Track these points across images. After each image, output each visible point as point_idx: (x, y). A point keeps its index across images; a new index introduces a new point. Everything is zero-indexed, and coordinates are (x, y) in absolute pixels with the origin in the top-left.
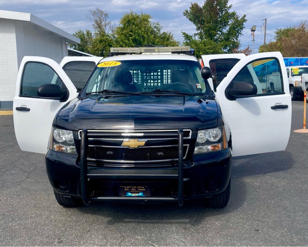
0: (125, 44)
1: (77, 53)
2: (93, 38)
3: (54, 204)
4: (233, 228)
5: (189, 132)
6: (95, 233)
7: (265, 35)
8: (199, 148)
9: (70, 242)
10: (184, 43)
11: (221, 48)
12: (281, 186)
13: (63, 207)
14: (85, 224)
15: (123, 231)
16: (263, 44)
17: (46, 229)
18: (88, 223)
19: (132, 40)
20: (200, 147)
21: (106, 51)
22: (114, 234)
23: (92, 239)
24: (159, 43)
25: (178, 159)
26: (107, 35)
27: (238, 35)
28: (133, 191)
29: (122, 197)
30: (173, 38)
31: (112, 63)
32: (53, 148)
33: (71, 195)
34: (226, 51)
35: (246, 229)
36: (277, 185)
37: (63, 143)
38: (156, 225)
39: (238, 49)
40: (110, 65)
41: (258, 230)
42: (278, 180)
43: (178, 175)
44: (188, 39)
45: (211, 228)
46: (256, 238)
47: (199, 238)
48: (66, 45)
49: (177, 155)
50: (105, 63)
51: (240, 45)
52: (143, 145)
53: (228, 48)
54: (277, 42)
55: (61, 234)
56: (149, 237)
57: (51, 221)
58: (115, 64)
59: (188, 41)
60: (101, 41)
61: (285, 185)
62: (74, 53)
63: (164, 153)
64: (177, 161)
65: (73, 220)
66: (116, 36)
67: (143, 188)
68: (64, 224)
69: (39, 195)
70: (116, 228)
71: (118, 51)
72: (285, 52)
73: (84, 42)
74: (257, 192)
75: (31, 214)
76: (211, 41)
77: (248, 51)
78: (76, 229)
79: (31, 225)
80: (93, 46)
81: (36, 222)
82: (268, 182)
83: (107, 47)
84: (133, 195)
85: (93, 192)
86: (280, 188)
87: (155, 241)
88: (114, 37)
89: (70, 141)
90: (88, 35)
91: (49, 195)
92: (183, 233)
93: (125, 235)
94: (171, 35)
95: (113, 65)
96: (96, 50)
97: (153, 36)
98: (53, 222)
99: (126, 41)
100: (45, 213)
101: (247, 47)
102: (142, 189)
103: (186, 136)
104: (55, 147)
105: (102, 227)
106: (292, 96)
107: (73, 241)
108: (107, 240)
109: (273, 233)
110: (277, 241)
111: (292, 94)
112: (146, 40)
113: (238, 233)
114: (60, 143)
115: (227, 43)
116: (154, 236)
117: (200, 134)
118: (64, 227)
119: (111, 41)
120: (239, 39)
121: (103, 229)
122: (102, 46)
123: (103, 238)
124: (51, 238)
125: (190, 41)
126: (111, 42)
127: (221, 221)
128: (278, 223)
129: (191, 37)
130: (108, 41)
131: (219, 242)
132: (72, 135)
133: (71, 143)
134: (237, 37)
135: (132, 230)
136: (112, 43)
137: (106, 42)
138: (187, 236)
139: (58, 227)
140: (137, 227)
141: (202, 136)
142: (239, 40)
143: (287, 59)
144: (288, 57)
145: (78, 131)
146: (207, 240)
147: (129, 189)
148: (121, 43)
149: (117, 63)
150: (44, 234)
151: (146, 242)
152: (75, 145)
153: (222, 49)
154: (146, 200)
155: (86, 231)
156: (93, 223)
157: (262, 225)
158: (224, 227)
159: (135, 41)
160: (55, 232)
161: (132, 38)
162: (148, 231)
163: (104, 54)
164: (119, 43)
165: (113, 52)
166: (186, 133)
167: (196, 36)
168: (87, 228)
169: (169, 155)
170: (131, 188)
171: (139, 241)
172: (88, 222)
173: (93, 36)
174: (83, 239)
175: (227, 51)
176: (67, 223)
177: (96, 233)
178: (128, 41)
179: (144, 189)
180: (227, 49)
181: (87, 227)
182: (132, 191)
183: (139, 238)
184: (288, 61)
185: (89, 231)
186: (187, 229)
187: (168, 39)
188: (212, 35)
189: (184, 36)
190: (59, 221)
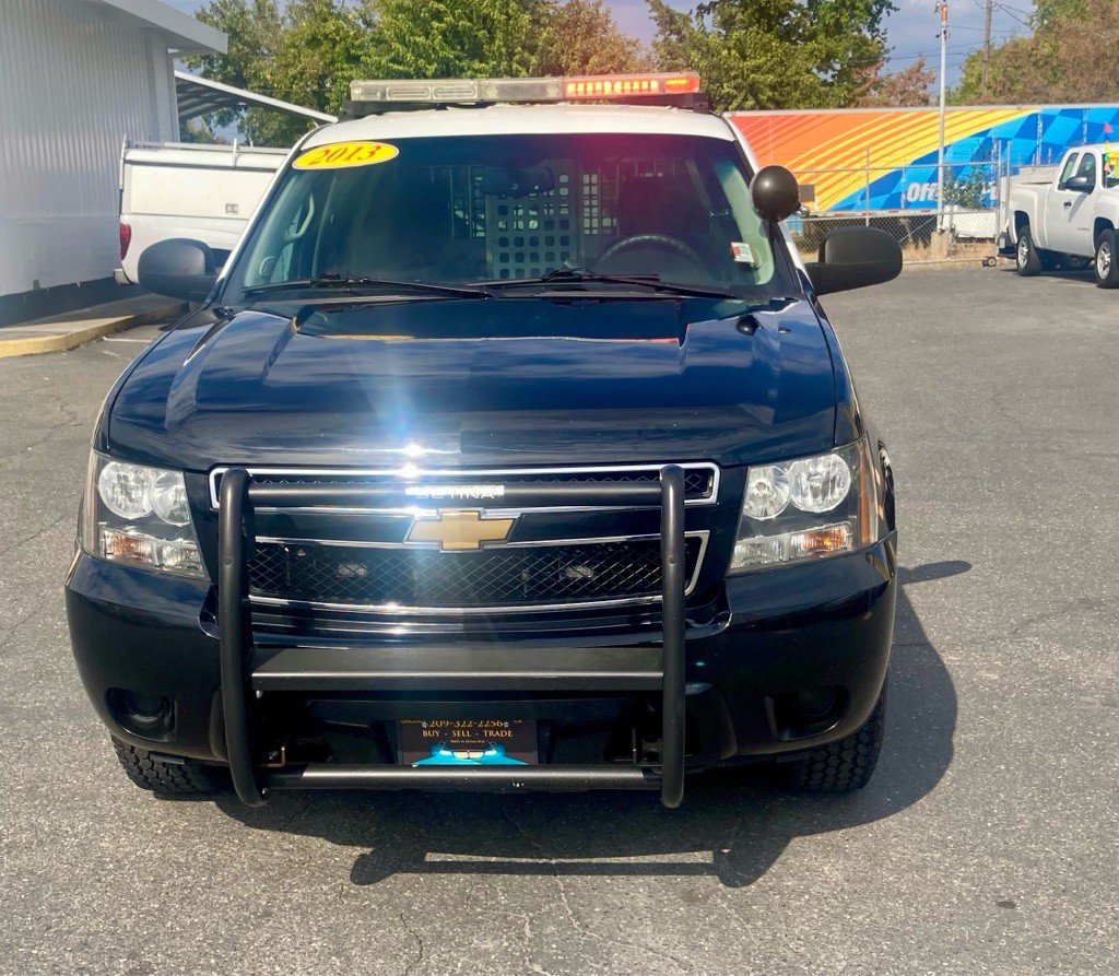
0: (413, 51)
1: (215, 94)
2: (283, 28)
3: (115, 779)
4: (900, 894)
5: (710, 472)
6: (295, 925)
7: (990, 9)
8: (753, 545)
9: (183, 969)
10: (655, 45)
11: (810, 66)
12: (1096, 686)
13: (156, 796)
14: (249, 879)
15: (417, 915)
16: (981, 46)
17: (76, 905)
18: (264, 874)
19: (443, 34)
20: (758, 539)
21: (334, 82)
22: (378, 926)
23: (281, 957)
24: (552, 46)
25: (660, 597)
26: (338, 16)
27: (880, 11)
28: (461, 738)
29: (409, 768)
30: (610, 26)
31: (359, 149)
32: (97, 547)
33: (184, 755)
34: (830, 80)
35: (959, 896)
36: (1078, 682)
37: (141, 524)
38: (563, 881)
39: (878, 69)
40: (348, 158)
41: (1010, 905)
42: (1081, 656)
43: (661, 674)
44: (673, 27)
45: (802, 894)
46: (1003, 943)
47: (751, 943)
48: (169, 59)
49: (653, 577)
50: (327, 152)
51: (887, 51)
52: (504, 537)
53: (838, 67)
54: (1037, 42)
55: (141, 928)
56: (530, 940)
57: (101, 864)
58: (372, 153)
59: (674, 38)
60: (314, 42)
61: (1110, 682)
62: (205, 92)
63: (597, 571)
64: (657, 607)
65: (195, 859)
66: (377, 18)
67: (503, 728)
68: (158, 880)
69: (51, 735)
70: (386, 896)
71: (384, 95)
72: (1071, 79)
73: (246, 44)
74: (993, 712)
75: (12, 830)
76: (769, 35)
77: (918, 80)
78: (211, 907)
79: (10, 886)
80: (284, 62)
81: (32, 873)
82: (1035, 664)
83: (338, 65)
84: (461, 757)
85: (280, 751)
86: (1092, 695)
87: (563, 962)
88: (368, 24)
89: (172, 517)
90: (260, 16)
91: (95, 734)
92: (681, 920)
93: (424, 930)
94: (602, 10)
95: (363, 159)
96: (294, 77)
97: (527, 17)
98: (110, 870)
99: (418, 39)
100: (73, 828)
101: (916, 61)
102: (499, 729)
103: (695, 490)
104: (109, 541)
105: (325, 894)
106: (1108, 269)
107: (195, 966)
108: (348, 959)
109: (1079, 919)
110: (1098, 960)
111: (1108, 259)
112: (499, 35)
113: (925, 919)
114: (130, 523)
115: (832, 44)
116: (553, 934)
117: (758, 481)
118: (155, 893)
119: (356, 37)
120: (880, 26)
121: (330, 905)
122: (321, 59)
123: (327, 951)
124: (96, 949)
125: (680, 40)
126: (357, 43)
127: (848, 857)
128: (1097, 866)
129: (686, 19)
130: (341, 39)
131: (844, 963)
132: (181, 486)
133: (180, 525)
134: (875, 19)
135: (455, 907)
136: (361, 47)
137: (335, 43)
138: (700, 936)
139: (132, 897)
140: (478, 890)
141: (766, 492)
142: (882, 31)
143: (1081, 110)
144: (1083, 101)
145: (207, 473)
146: (790, 955)
147: (442, 730)
148: (398, 46)
149: (378, 148)
150: (69, 932)
151: (520, 969)
152: (195, 533)
153: (815, 71)
154: (517, 780)
155: (255, 913)
156: (283, 874)
157: (1025, 876)
158: (858, 887)
159: (453, 36)
160: (115, 922)
161: (443, 25)
162: (527, 911)
163: (327, 95)
164: (390, 50)
165: (362, 98)
166: (694, 480)
167: (705, 15)
168: (258, 897)
169: (618, 579)
170: (452, 728)
171: (488, 964)
172: (261, 868)
173: (283, 19)
174: (239, 954)
175: (833, 76)
176: (171, 876)
177: (298, 924)
178: (427, 38)
179: (507, 729)
180: (834, 70)
181: (258, 892)
182: (456, 738)
183: (490, 945)
184: (1085, 119)
185: (267, 914)
186: (697, 899)
187: (590, 31)
188: (772, 12)
189: (655, 14)
190: (133, 863)
